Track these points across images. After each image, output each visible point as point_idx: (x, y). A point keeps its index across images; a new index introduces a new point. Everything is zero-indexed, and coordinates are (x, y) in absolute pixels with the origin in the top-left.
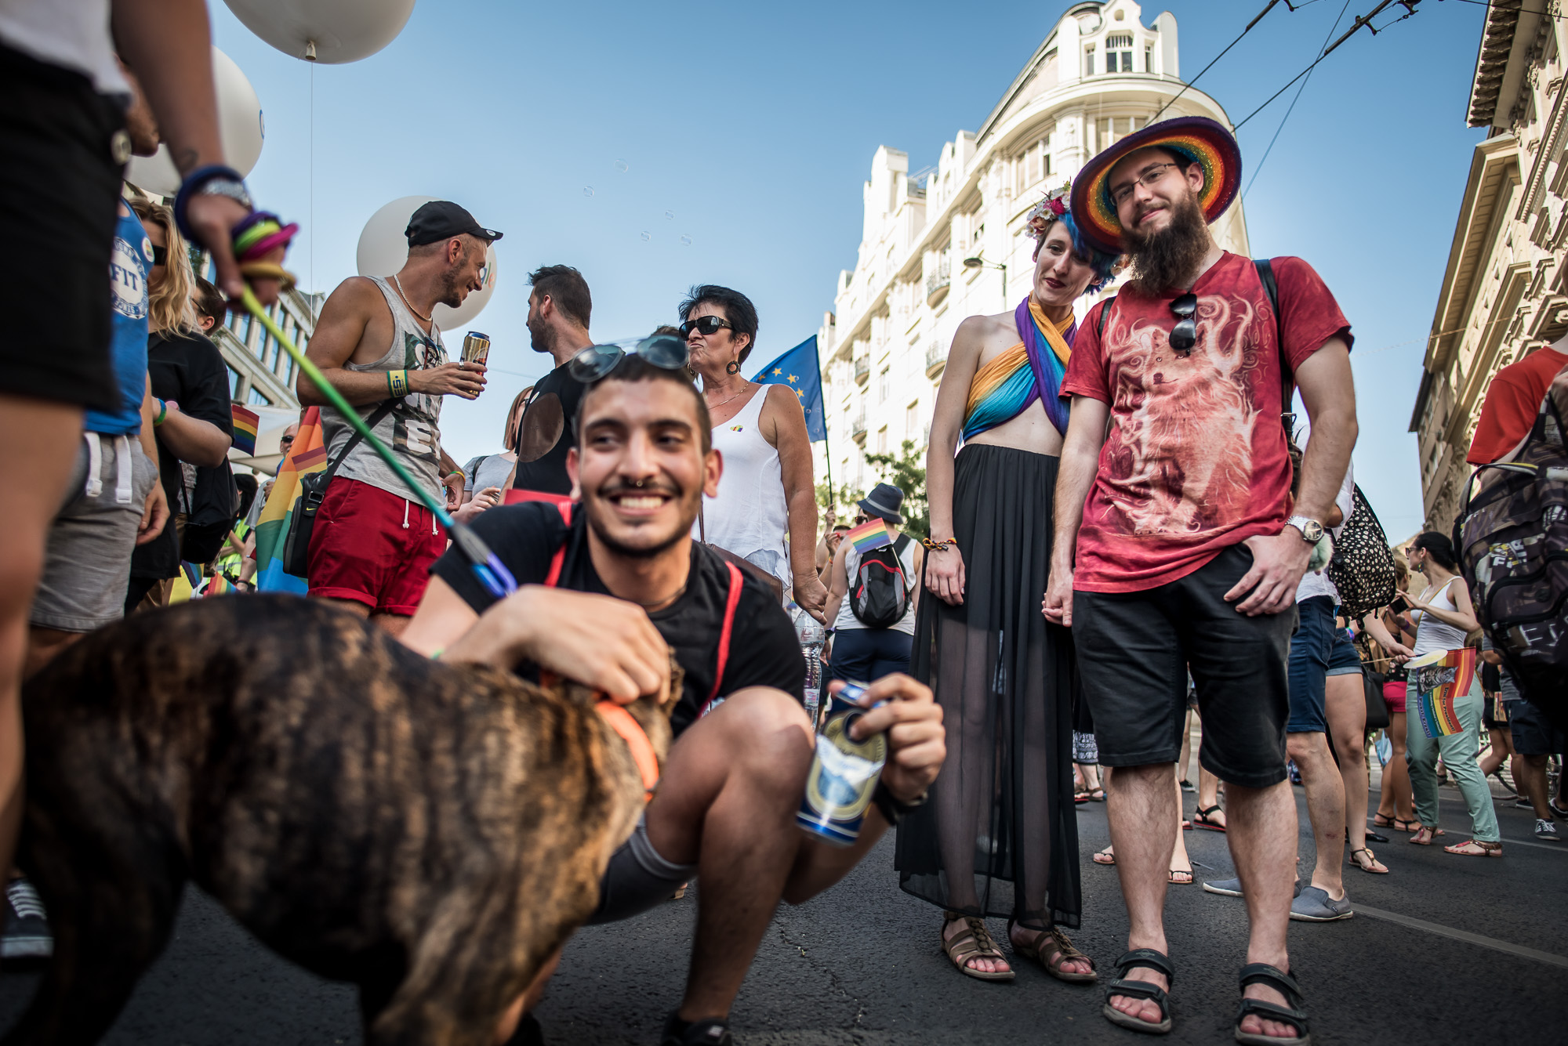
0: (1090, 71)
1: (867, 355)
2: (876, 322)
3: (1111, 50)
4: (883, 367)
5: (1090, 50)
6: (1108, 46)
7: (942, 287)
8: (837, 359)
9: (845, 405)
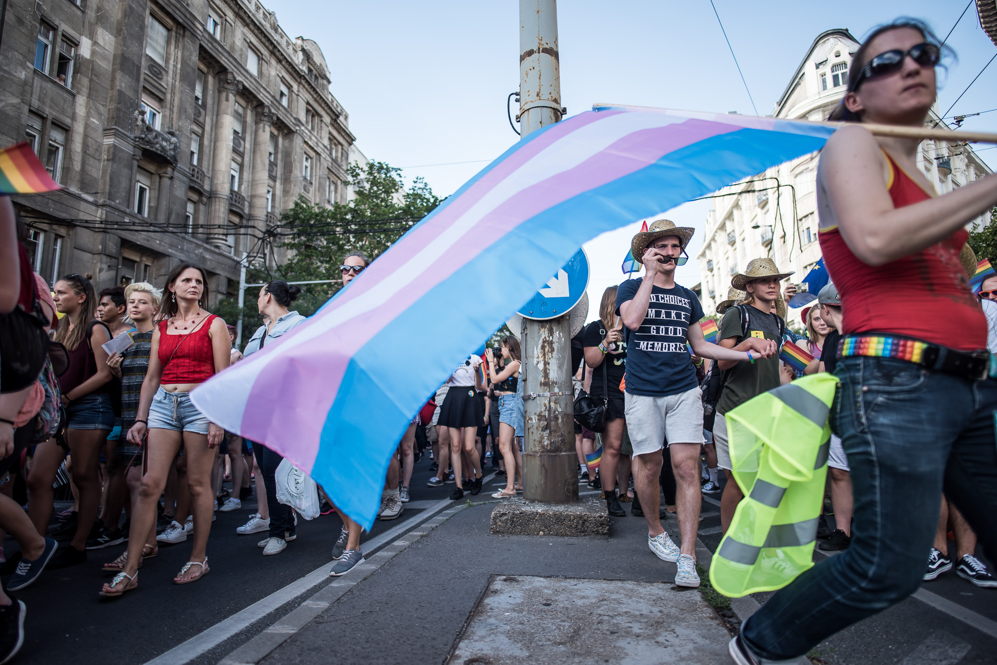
0: (825, 88)
1: (733, 231)
2: (735, 212)
3: (835, 73)
4: (742, 238)
5: (823, 75)
6: (833, 71)
7: (764, 201)
8: (718, 231)
9: (726, 256)
